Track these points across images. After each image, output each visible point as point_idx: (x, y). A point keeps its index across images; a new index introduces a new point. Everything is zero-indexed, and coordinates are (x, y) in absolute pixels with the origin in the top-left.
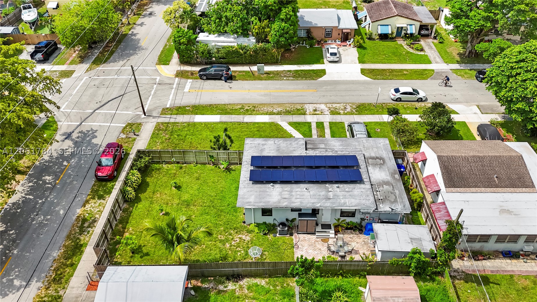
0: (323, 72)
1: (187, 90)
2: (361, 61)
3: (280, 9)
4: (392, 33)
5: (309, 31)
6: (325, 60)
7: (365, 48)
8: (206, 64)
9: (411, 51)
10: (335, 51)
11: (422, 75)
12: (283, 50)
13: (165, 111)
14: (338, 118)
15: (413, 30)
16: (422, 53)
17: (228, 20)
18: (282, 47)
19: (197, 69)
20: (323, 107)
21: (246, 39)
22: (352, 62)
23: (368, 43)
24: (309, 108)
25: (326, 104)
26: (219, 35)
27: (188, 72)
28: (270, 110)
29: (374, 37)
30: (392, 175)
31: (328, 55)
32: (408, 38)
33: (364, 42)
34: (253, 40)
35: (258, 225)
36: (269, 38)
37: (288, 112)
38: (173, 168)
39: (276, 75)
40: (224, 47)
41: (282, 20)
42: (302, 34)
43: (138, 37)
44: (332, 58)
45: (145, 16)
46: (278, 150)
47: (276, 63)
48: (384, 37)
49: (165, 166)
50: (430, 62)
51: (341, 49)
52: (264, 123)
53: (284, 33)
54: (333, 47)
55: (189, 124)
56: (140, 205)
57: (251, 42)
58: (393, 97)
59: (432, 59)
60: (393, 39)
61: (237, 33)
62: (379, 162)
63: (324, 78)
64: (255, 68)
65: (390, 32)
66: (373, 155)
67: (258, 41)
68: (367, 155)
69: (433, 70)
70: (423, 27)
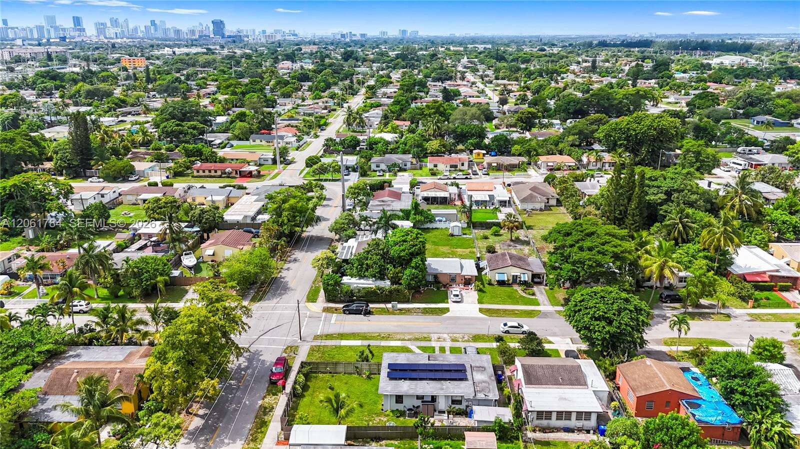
0: (447, 310)
1: (333, 321)
2: (480, 302)
3: (411, 260)
4: (508, 280)
5: (436, 277)
6: (449, 300)
7: (484, 292)
8: (348, 302)
9: (524, 295)
10: (458, 293)
11: (530, 314)
12: (413, 291)
13: (316, 337)
14: (457, 345)
15: (526, 277)
16: (533, 297)
17: (368, 267)
18: (412, 288)
19: (341, 306)
20: (445, 336)
21: (382, 282)
22: (473, 303)
23: (488, 288)
24: (434, 337)
25: (448, 334)
26: (360, 279)
27: (332, 308)
28: (403, 337)
29: (493, 282)
30: (490, 377)
31: (452, 296)
32: (523, 284)
33: (484, 287)
34: (388, 283)
35: (392, 411)
36: (402, 282)
37: (417, 339)
38: (327, 376)
39: (408, 311)
40: (364, 288)
41: (413, 267)
42: (431, 279)
43: (286, 279)
44: (455, 299)
45: (290, 262)
46: (408, 360)
47: (408, 302)
48: (501, 283)
49: (321, 375)
50: (539, 305)
51: (463, 292)
52: (397, 347)
53: (413, 277)
54: (455, 290)
55: (336, 347)
56: (305, 399)
57: (386, 284)
58: (502, 329)
59: (541, 302)
60: (509, 285)
61: (375, 276)
62: (482, 369)
63: (448, 314)
64: (389, 306)
65: (506, 279)
66: (478, 365)
67: (392, 283)
68: (473, 365)
69: (540, 311)
70: (534, 276)
